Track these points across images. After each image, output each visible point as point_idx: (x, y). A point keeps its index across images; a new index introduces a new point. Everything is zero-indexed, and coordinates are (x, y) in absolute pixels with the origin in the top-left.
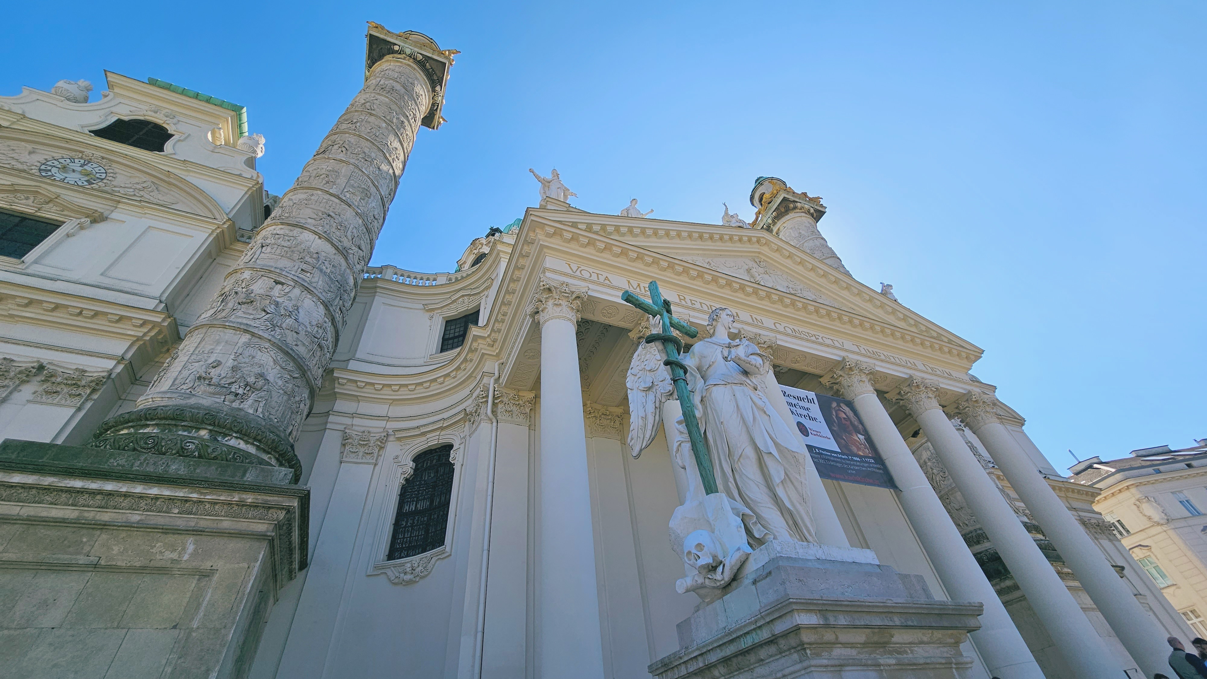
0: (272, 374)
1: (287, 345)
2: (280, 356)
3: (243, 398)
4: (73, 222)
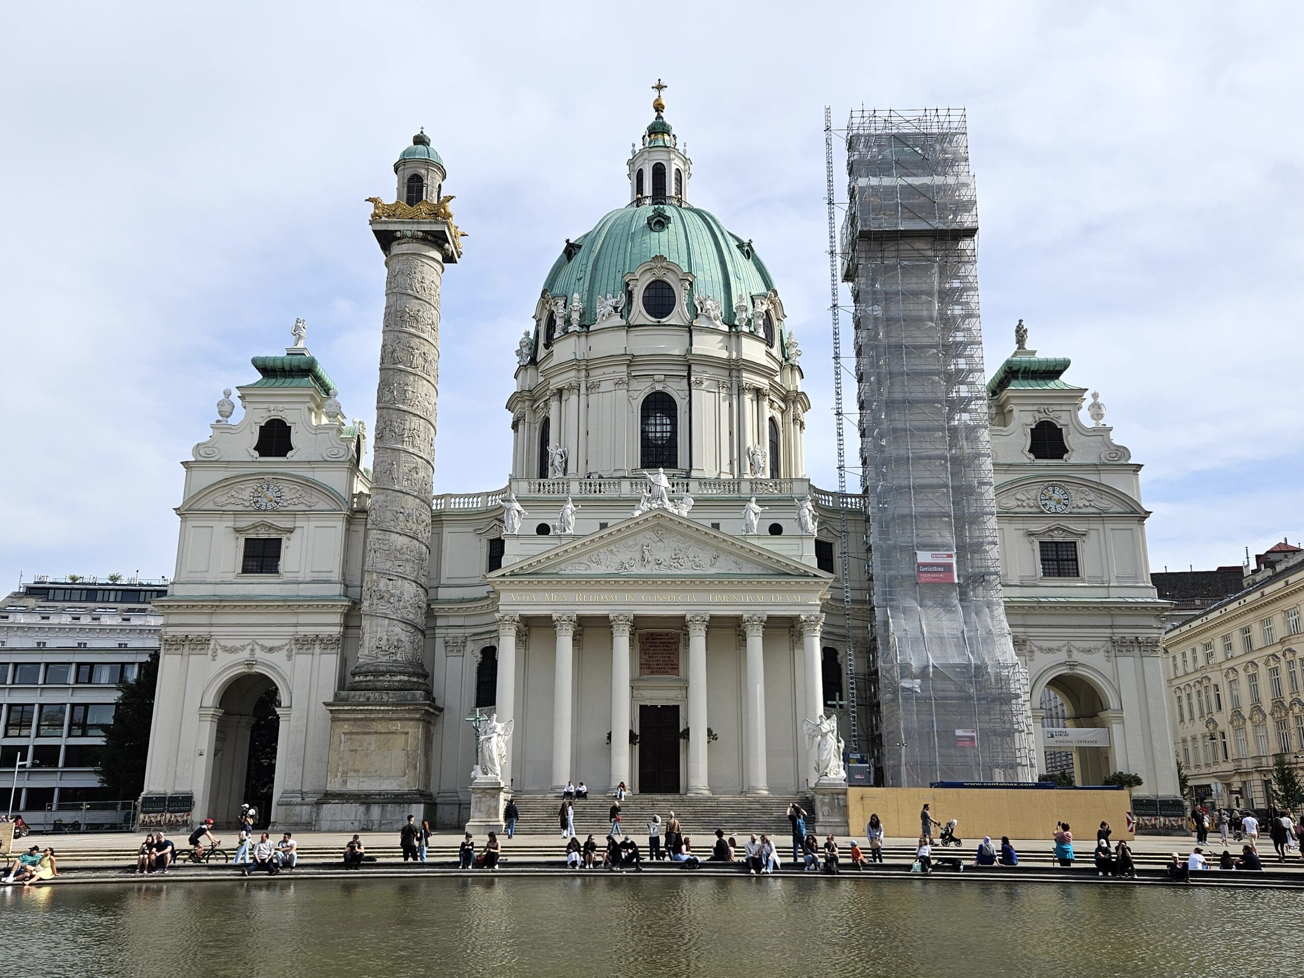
0: (404, 637)
1: (404, 619)
2: (404, 626)
3: (395, 653)
4: (284, 538)
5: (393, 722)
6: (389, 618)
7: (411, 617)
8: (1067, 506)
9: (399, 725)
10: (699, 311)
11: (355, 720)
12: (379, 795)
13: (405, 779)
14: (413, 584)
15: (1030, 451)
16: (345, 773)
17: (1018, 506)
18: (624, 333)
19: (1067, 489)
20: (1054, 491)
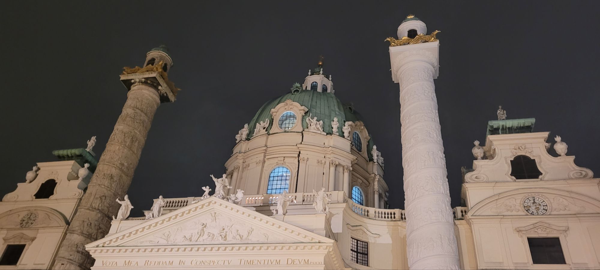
4: (27, 244)
8: (546, 210)
10: (309, 125)
15: (512, 175)
17: (508, 210)
18: (265, 138)
20: (534, 200)
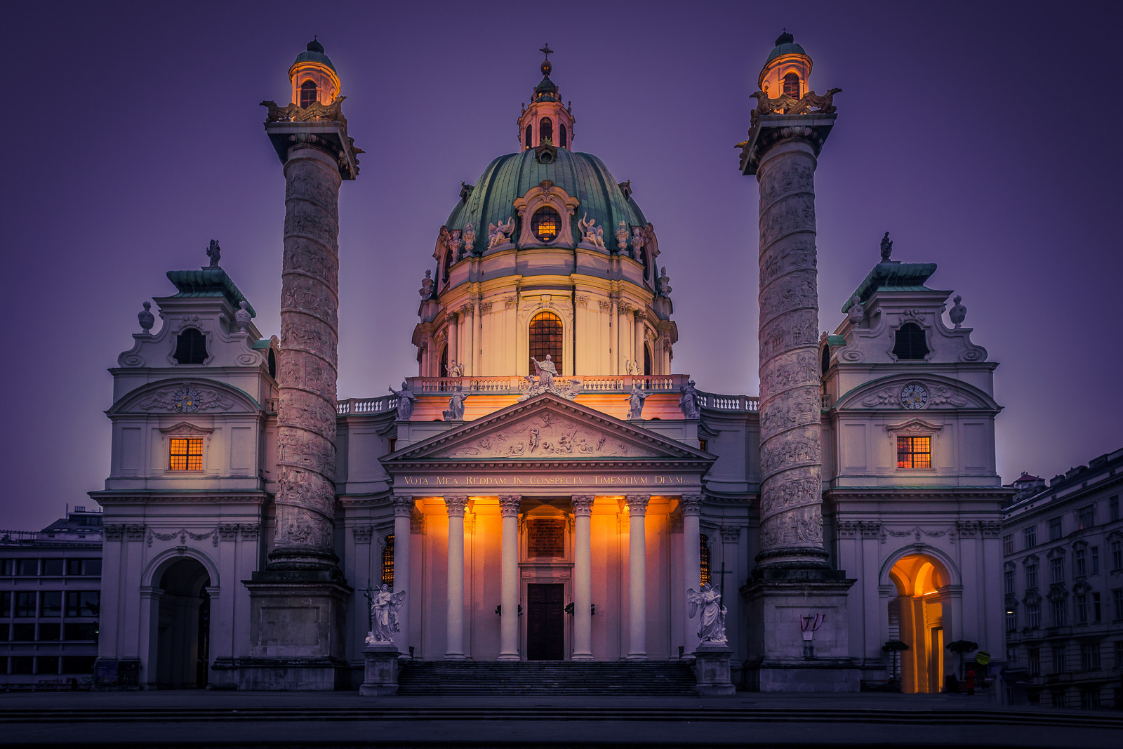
1: (313, 508)
3: (306, 539)
4: (205, 438)
5: (305, 598)
6: (299, 507)
7: (319, 506)
8: (925, 403)
9: (311, 601)
10: (583, 235)
11: (272, 596)
12: (295, 660)
13: (318, 647)
14: (320, 476)
15: (894, 352)
16: (265, 642)
17: (881, 403)
19: (926, 387)
20: (914, 389)
